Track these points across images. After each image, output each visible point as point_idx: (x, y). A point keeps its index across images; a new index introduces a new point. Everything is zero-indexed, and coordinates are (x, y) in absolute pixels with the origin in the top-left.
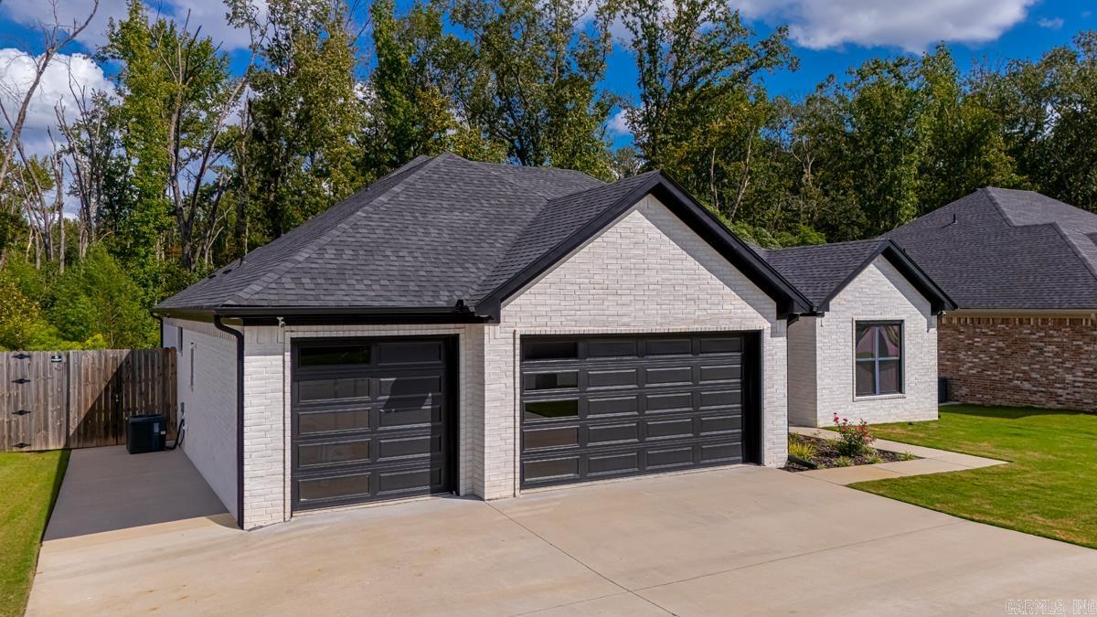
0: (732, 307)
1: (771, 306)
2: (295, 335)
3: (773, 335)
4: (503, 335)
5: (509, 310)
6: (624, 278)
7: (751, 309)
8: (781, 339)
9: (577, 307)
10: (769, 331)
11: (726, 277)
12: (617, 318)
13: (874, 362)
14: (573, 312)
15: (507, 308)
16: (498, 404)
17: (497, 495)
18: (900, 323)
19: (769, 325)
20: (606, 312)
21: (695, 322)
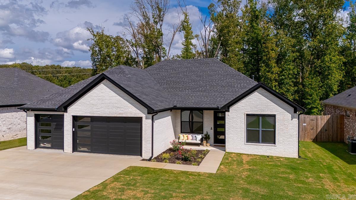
0: (132, 110)
1: (146, 110)
2: (35, 113)
3: (146, 118)
4: (68, 115)
5: (70, 109)
6: (99, 101)
7: (139, 111)
8: (150, 120)
9: (86, 109)
10: (145, 117)
11: (130, 101)
12: (96, 112)
13: (259, 130)
14: (85, 110)
15: (69, 109)
16: (67, 131)
17: (67, 152)
18: (274, 116)
19: (145, 116)
20: (93, 111)
21: (120, 114)
